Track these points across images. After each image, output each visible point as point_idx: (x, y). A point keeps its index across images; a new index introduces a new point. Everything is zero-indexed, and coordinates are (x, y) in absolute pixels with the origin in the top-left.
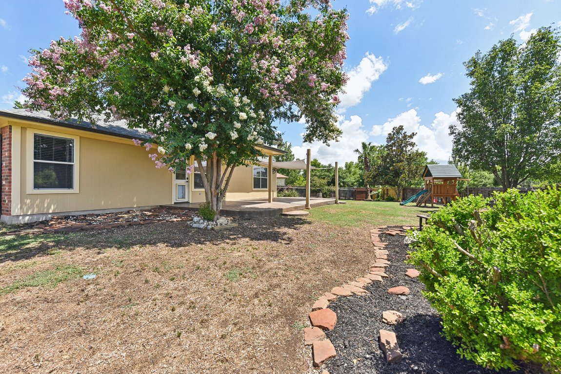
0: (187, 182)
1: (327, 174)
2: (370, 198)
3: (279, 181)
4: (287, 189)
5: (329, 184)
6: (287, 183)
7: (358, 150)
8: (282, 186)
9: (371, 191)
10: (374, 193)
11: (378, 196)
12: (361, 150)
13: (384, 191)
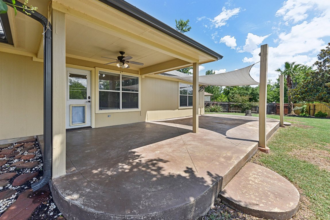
0: (89, 102)
1: (246, 92)
2: (293, 113)
3: (206, 97)
4: (213, 104)
5: (250, 100)
6: (212, 99)
7: (280, 70)
8: (208, 102)
9: (294, 107)
10: (297, 108)
11: (302, 112)
12: (283, 69)
13: (310, 107)
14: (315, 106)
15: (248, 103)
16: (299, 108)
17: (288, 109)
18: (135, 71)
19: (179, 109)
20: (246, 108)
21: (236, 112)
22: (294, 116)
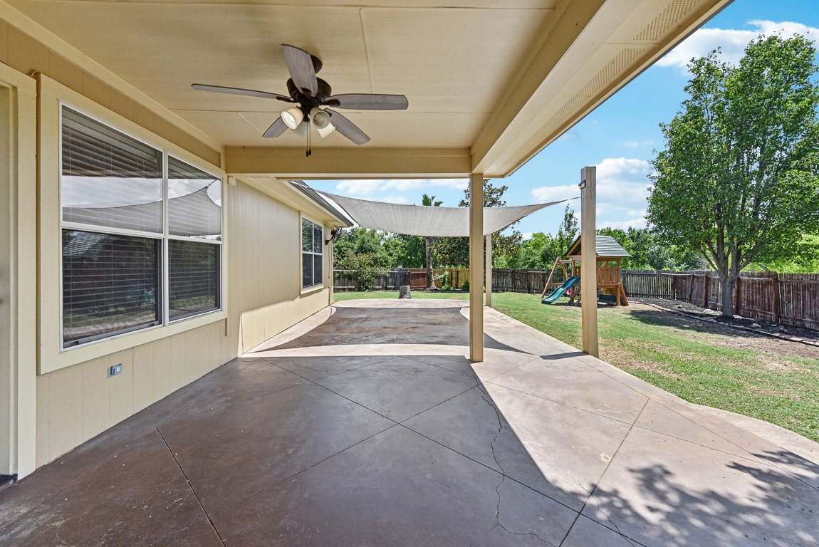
2: (434, 286)
9: (434, 274)
10: (438, 276)
11: (444, 283)
13: (452, 274)
14: (458, 272)
15: (369, 269)
16: (440, 277)
17: (426, 278)
18: (214, 151)
19: (302, 296)
20: (365, 281)
21: (344, 290)
22: (436, 291)
